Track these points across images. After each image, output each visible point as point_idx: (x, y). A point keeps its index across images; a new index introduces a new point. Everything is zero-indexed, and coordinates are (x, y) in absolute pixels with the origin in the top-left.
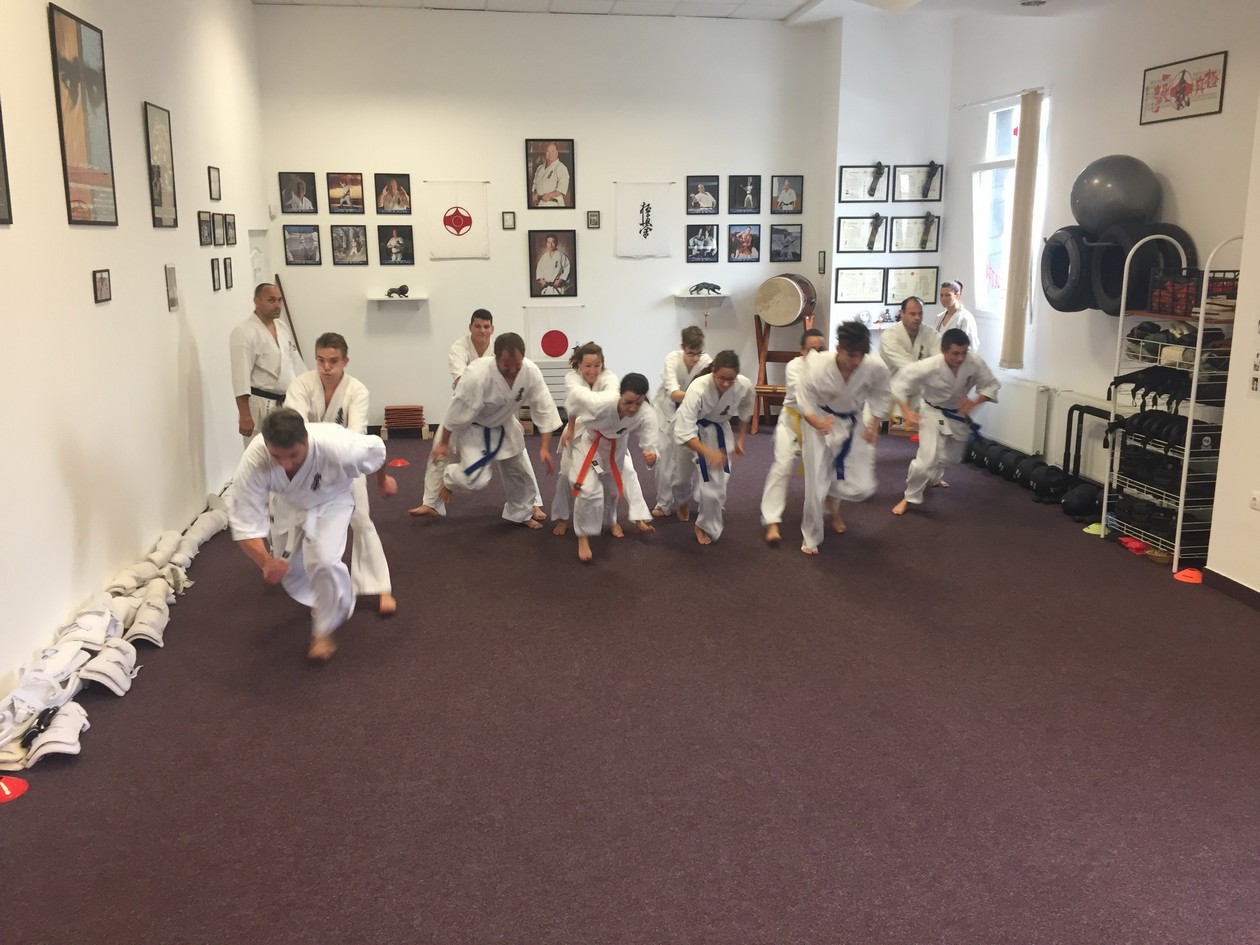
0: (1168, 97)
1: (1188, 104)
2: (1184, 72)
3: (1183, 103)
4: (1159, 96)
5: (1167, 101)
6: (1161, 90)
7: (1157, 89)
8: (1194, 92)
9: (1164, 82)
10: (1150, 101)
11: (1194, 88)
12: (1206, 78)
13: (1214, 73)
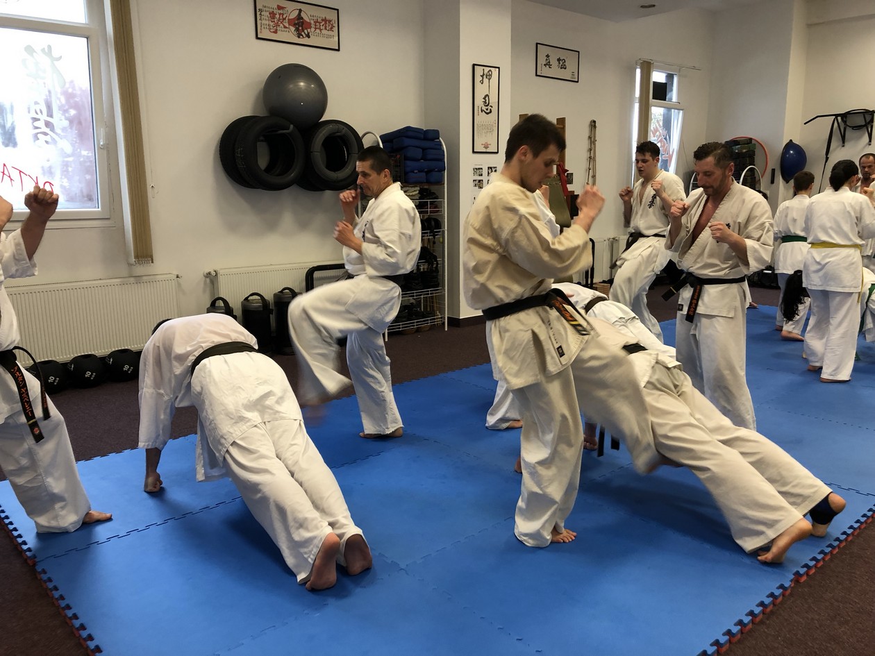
0: (287, 25)
1: (308, 36)
2: (300, 11)
3: (303, 33)
4: (276, 20)
5: (285, 27)
6: (277, 16)
7: (272, 15)
8: (313, 30)
9: (281, 11)
10: (264, 22)
11: (313, 26)
12: (323, 23)
13: (330, 21)
